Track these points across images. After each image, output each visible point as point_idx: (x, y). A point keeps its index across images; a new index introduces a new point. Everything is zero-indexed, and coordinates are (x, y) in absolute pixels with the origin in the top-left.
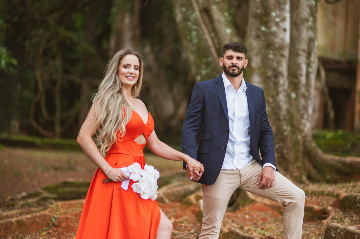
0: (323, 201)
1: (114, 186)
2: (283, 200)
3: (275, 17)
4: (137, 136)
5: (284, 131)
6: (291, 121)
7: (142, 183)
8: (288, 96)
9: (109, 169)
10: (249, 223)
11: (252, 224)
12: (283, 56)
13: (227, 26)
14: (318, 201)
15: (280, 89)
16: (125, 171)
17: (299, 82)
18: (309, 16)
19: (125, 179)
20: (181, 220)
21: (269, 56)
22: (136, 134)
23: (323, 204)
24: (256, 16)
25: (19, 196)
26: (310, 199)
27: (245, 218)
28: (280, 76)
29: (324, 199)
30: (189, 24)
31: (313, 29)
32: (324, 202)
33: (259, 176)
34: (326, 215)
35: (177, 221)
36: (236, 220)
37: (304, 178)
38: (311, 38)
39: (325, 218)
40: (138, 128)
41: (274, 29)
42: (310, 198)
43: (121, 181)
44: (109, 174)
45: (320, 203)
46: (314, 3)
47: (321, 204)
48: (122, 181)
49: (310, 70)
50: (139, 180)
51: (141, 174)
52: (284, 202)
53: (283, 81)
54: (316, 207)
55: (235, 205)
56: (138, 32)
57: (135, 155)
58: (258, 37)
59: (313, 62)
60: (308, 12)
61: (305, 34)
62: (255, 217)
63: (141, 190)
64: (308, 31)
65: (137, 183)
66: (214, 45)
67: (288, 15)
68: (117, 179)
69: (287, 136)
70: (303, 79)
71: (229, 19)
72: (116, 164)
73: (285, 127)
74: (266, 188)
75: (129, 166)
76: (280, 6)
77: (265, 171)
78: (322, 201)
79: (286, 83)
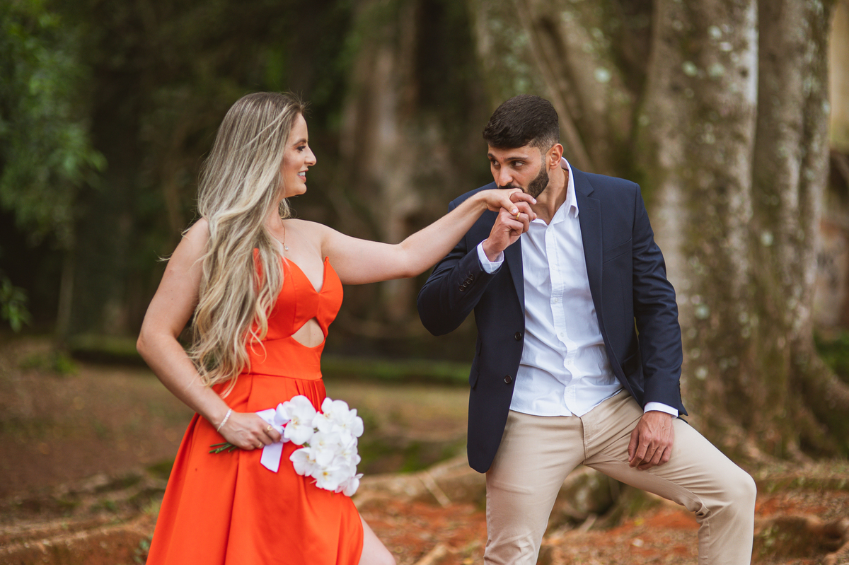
0: (834, 504)
1: (238, 459)
2: (696, 500)
3: (719, 41)
4: (299, 324)
5: (742, 326)
6: (759, 303)
7: (321, 447)
8: (753, 240)
9: (228, 416)
10: (643, 558)
11: (651, 562)
12: (739, 137)
13: (600, 64)
14: (820, 505)
15: (733, 221)
16: (270, 420)
17: (780, 205)
18: (807, 39)
19: (272, 439)
20: (464, 548)
21: (703, 137)
22: (296, 320)
23: (834, 511)
24: (674, 39)
25: (89, 486)
26: (802, 500)
27: (632, 547)
28: (732, 190)
29: (836, 500)
30: (510, 61)
31: (819, 71)
32: (836, 507)
33: (632, 436)
34: (838, 542)
35: (454, 551)
36: (608, 550)
37: (793, 447)
38: (811, 94)
39: (834, 549)
40: (298, 304)
41: (717, 69)
42: (802, 498)
43: (260, 445)
44: (226, 429)
45: (825, 509)
46: (819, 6)
47: (827, 513)
48: (264, 444)
49: (810, 174)
50: (309, 440)
51: (315, 424)
52: (697, 507)
53: (740, 202)
54: (814, 520)
55: (614, 512)
56: (410, 93)
57: (295, 377)
58: (675, 89)
59: (816, 156)
60: (804, 28)
61: (797, 83)
62: (658, 542)
63: (317, 467)
64: (804, 76)
65: (305, 450)
66: (568, 109)
67: (751, 35)
68: (250, 440)
69: (748, 341)
70: (792, 198)
71: (605, 45)
72: (246, 400)
73: (743, 318)
74: (650, 467)
75: (280, 405)
76: (732, 11)
77: (646, 423)
78: (830, 506)
79: (748, 207)
